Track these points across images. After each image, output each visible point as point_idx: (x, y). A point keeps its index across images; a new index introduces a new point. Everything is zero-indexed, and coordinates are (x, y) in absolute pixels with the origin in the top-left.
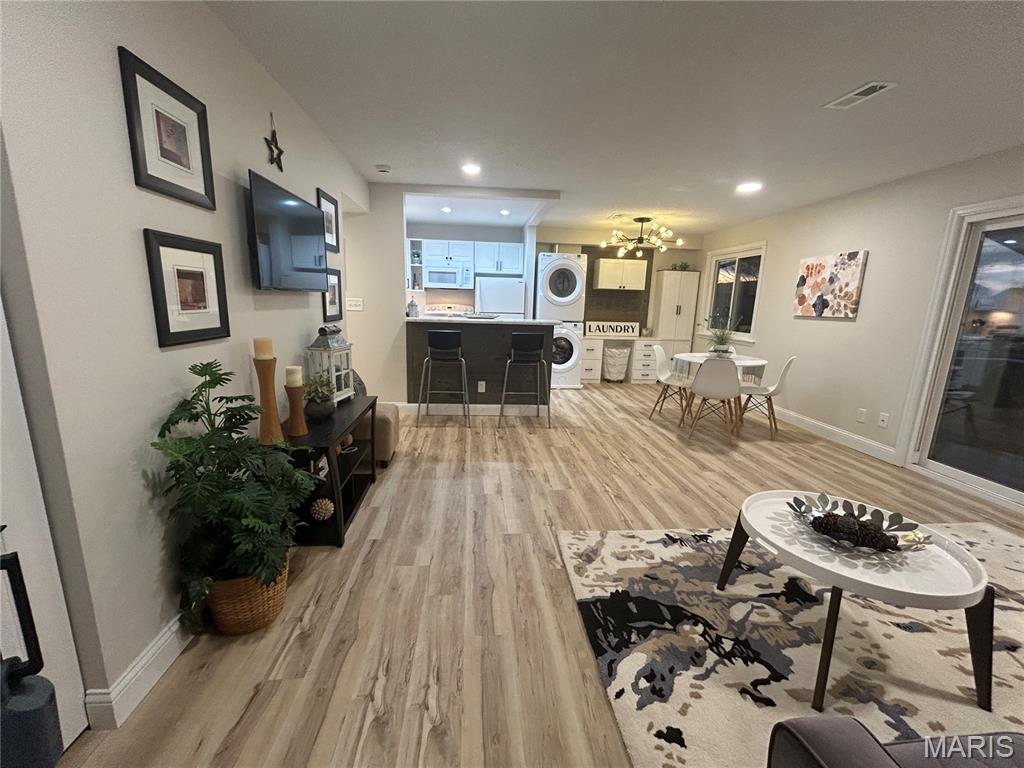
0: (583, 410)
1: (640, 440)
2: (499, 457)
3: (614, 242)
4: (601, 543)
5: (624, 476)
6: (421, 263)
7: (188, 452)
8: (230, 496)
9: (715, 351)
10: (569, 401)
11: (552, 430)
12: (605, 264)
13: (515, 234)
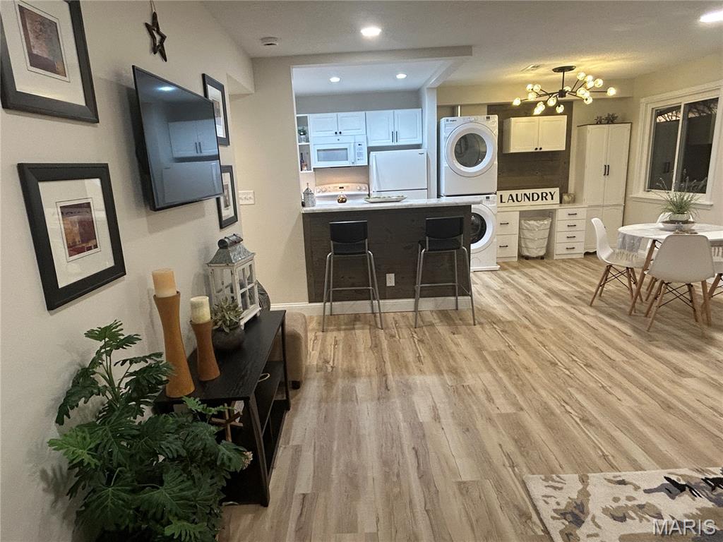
0: (506, 297)
1: (589, 337)
2: (424, 367)
3: (532, 98)
4: (585, 493)
5: (583, 389)
6: (308, 141)
7: (92, 446)
8: (146, 496)
9: (671, 222)
10: (488, 287)
11: (478, 327)
12: (517, 124)
13: (411, 98)
